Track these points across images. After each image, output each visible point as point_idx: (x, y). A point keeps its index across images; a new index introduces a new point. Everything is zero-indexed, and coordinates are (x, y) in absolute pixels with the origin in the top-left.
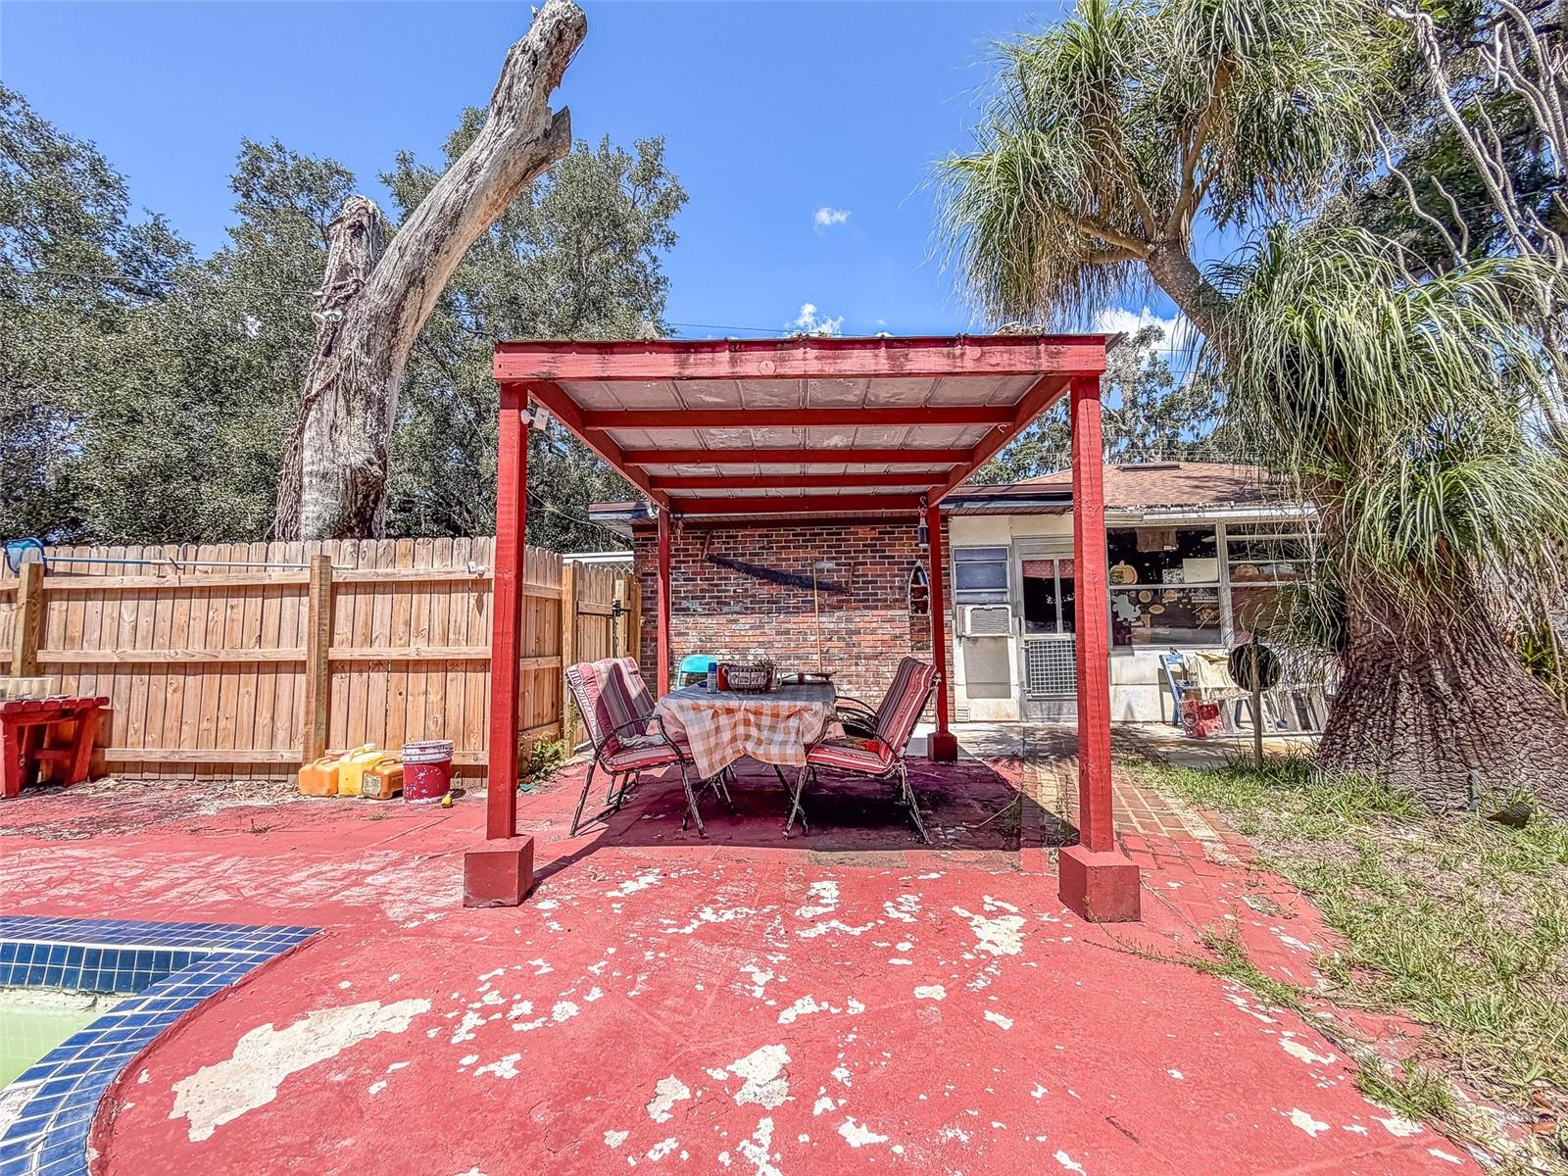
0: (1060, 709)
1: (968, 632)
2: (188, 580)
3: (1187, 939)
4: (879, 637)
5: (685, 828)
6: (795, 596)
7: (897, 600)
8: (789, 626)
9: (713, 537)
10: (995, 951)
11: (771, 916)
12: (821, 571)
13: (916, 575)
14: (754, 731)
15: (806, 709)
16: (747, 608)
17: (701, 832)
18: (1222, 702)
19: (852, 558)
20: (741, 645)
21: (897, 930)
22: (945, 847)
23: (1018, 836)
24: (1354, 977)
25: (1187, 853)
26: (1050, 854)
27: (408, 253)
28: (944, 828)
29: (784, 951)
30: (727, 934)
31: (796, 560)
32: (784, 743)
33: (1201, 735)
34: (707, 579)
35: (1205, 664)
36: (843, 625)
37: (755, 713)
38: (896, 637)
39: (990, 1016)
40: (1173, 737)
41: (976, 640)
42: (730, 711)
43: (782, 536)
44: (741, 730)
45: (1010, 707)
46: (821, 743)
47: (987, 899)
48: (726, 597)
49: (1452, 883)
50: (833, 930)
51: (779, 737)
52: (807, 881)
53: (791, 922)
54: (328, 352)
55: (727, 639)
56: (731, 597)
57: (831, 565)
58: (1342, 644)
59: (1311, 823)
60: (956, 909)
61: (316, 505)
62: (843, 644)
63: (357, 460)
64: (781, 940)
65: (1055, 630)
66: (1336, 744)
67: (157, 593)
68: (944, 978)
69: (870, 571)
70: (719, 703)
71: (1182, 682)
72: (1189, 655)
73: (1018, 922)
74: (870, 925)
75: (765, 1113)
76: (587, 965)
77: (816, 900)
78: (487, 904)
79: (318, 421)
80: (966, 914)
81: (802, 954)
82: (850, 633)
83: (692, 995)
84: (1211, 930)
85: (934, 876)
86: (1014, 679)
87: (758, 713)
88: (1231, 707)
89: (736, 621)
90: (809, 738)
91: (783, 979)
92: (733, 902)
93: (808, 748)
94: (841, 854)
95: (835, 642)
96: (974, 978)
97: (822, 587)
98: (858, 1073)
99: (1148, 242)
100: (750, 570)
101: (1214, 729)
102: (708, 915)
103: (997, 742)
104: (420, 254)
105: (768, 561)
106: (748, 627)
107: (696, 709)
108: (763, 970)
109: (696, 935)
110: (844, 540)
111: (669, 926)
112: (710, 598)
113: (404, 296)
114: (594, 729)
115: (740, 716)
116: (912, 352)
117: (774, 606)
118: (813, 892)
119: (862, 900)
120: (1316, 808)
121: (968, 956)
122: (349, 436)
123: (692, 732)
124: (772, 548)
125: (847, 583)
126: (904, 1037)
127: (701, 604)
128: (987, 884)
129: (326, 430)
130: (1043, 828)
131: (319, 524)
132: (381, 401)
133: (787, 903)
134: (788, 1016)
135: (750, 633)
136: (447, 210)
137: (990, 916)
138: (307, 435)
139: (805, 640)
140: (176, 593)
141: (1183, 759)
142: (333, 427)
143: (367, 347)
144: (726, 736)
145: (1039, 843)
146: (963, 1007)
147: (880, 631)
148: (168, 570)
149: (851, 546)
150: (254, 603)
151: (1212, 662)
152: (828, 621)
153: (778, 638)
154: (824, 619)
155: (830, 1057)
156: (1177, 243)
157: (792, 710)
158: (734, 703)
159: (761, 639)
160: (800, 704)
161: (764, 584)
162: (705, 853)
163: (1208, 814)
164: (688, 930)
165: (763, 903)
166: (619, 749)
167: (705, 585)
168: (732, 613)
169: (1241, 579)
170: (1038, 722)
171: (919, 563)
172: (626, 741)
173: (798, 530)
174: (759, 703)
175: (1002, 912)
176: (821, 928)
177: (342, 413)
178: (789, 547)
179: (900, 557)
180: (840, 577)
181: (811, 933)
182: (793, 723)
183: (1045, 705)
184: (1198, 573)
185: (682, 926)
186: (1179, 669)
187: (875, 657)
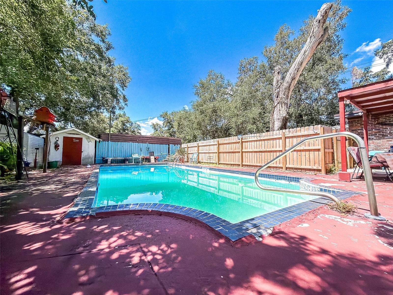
2: (261, 138)
9: (379, 117)
27: (292, 74)
34: (377, 130)
54: (277, 97)
55: (387, 146)
61: (278, 124)
63: (284, 115)
67: (257, 141)
79: (277, 110)
104: (294, 73)
107: (389, 155)
112: (379, 135)
113: (291, 83)
114: (356, 159)
122: (282, 111)
129: (278, 111)
131: (278, 128)
132: (287, 103)
136: (300, 62)
138: (275, 113)
140: (260, 140)
142: (280, 110)
143: (284, 94)
148: (258, 137)
150: (272, 141)
168: (389, 138)
177: (281, 107)
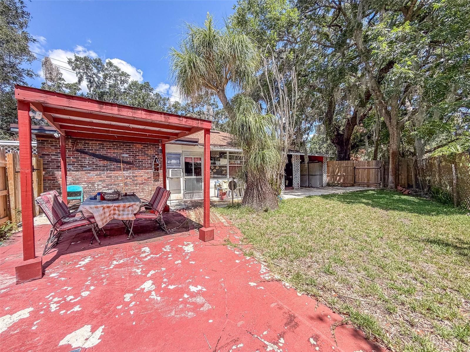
0: (193, 195)
1: (170, 176)
3: (222, 241)
4: (144, 178)
5: (92, 244)
6: (113, 165)
7: (149, 167)
8: (111, 175)
9: (77, 143)
10: (189, 251)
11: (134, 258)
12: (124, 157)
13: (155, 160)
14: (117, 212)
15: (134, 204)
16: (94, 169)
17: (100, 244)
18: (226, 192)
19: (134, 154)
20: (92, 181)
21: (168, 253)
22: (172, 234)
23: (188, 228)
24: (244, 240)
25: (221, 225)
26: (196, 230)
28: (171, 229)
29: (142, 264)
30: (124, 265)
31: (114, 153)
32: (128, 214)
33: (222, 199)
34: (76, 158)
35: (224, 183)
36: (131, 174)
37: (117, 207)
38: (149, 178)
39: (190, 262)
40: (217, 200)
41: (172, 178)
42: (108, 207)
43: (108, 144)
44: (112, 212)
45: (181, 196)
46: (139, 213)
47: (185, 242)
48: (84, 164)
49: (258, 223)
50: (152, 257)
51: (126, 213)
52: (140, 248)
53: (141, 259)
55: (85, 179)
56: (87, 164)
57: (127, 155)
58: (247, 182)
59: (241, 216)
60: (179, 246)
62: (131, 180)
64: (140, 262)
65: (192, 175)
66: (244, 201)
68: (180, 259)
69: (140, 158)
70: (105, 205)
71: (219, 187)
72: (221, 181)
73: (192, 245)
74: (160, 254)
75: (152, 291)
76: (84, 283)
77: (144, 252)
78: (28, 281)
80: (181, 246)
81: (146, 264)
82: (134, 177)
83: (122, 279)
84: (225, 238)
85: (172, 240)
86: (182, 188)
87: (118, 207)
88: (228, 192)
89: (89, 173)
90: (135, 212)
91: (144, 269)
92: (121, 258)
93: (135, 215)
94: (146, 240)
95: (129, 180)
96: (186, 257)
97: (124, 162)
98: (169, 279)
99: (218, 88)
100: (94, 155)
101: (225, 197)
102: (115, 262)
103: (179, 205)
105: (103, 152)
106: (95, 175)
107: (97, 207)
108: (138, 269)
109: (114, 268)
110: (131, 148)
111: (104, 268)
112: (77, 164)
114: (52, 218)
115: (112, 208)
116: (170, 117)
117: (105, 168)
118: (143, 251)
119: (156, 249)
120: (241, 213)
121: (184, 254)
123: (95, 215)
124: (104, 148)
125: (133, 161)
126: (175, 271)
127: (73, 167)
128: (184, 239)
130: (193, 225)
133: (137, 255)
134: (149, 275)
135: (96, 177)
137: (186, 245)
139: (117, 179)
141: (219, 205)
144: (107, 214)
145: (193, 229)
146: (185, 263)
147: (144, 176)
149: (134, 150)
151: (225, 183)
152: (126, 173)
153: (107, 179)
154: (124, 172)
155: (162, 278)
156: (223, 91)
157: (130, 205)
158: (110, 205)
159: (100, 179)
160: (132, 203)
161: (101, 160)
162: (104, 249)
163: (224, 217)
164: (111, 267)
165: (130, 256)
166: (62, 224)
167: (75, 160)
168: (88, 170)
169: (231, 164)
170: (188, 199)
171: (156, 157)
172: (65, 220)
173: (115, 143)
174: (119, 204)
175: (188, 244)
176: (149, 257)
178: (111, 149)
179: (150, 154)
180: (130, 159)
181: (147, 259)
182: (130, 208)
183: (189, 194)
184: (224, 162)
185: (109, 267)
186: (219, 184)
187: (142, 184)
